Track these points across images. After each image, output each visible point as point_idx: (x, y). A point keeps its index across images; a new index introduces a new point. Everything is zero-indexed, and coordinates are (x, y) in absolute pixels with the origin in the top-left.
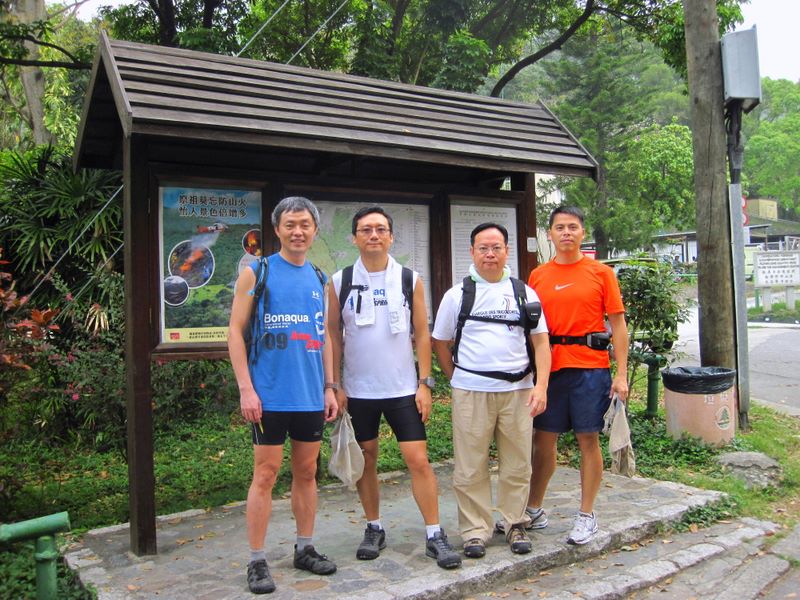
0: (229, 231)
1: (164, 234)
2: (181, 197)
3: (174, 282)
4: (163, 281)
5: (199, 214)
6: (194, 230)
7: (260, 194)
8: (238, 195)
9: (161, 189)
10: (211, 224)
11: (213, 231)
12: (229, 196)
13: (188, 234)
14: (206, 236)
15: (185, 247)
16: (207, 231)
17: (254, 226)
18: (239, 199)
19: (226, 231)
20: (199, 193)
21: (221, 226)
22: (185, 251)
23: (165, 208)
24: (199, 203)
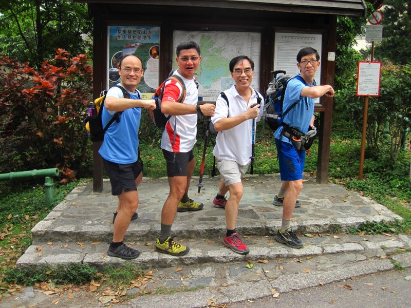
0: (143, 46)
1: (110, 48)
2: (119, 31)
3: (114, 71)
4: (108, 70)
5: (127, 39)
6: (125, 46)
7: (159, 28)
8: (147, 29)
9: (109, 27)
10: (133, 43)
11: (134, 47)
12: (143, 29)
13: (121, 48)
14: (130, 49)
15: (120, 54)
16: (131, 47)
17: (156, 44)
18: (148, 31)
19: (140, 47)
20: (127, 29)
21: (138, 44)
22: (120, 56)
23: (110, 36)
24: (127, 33)
